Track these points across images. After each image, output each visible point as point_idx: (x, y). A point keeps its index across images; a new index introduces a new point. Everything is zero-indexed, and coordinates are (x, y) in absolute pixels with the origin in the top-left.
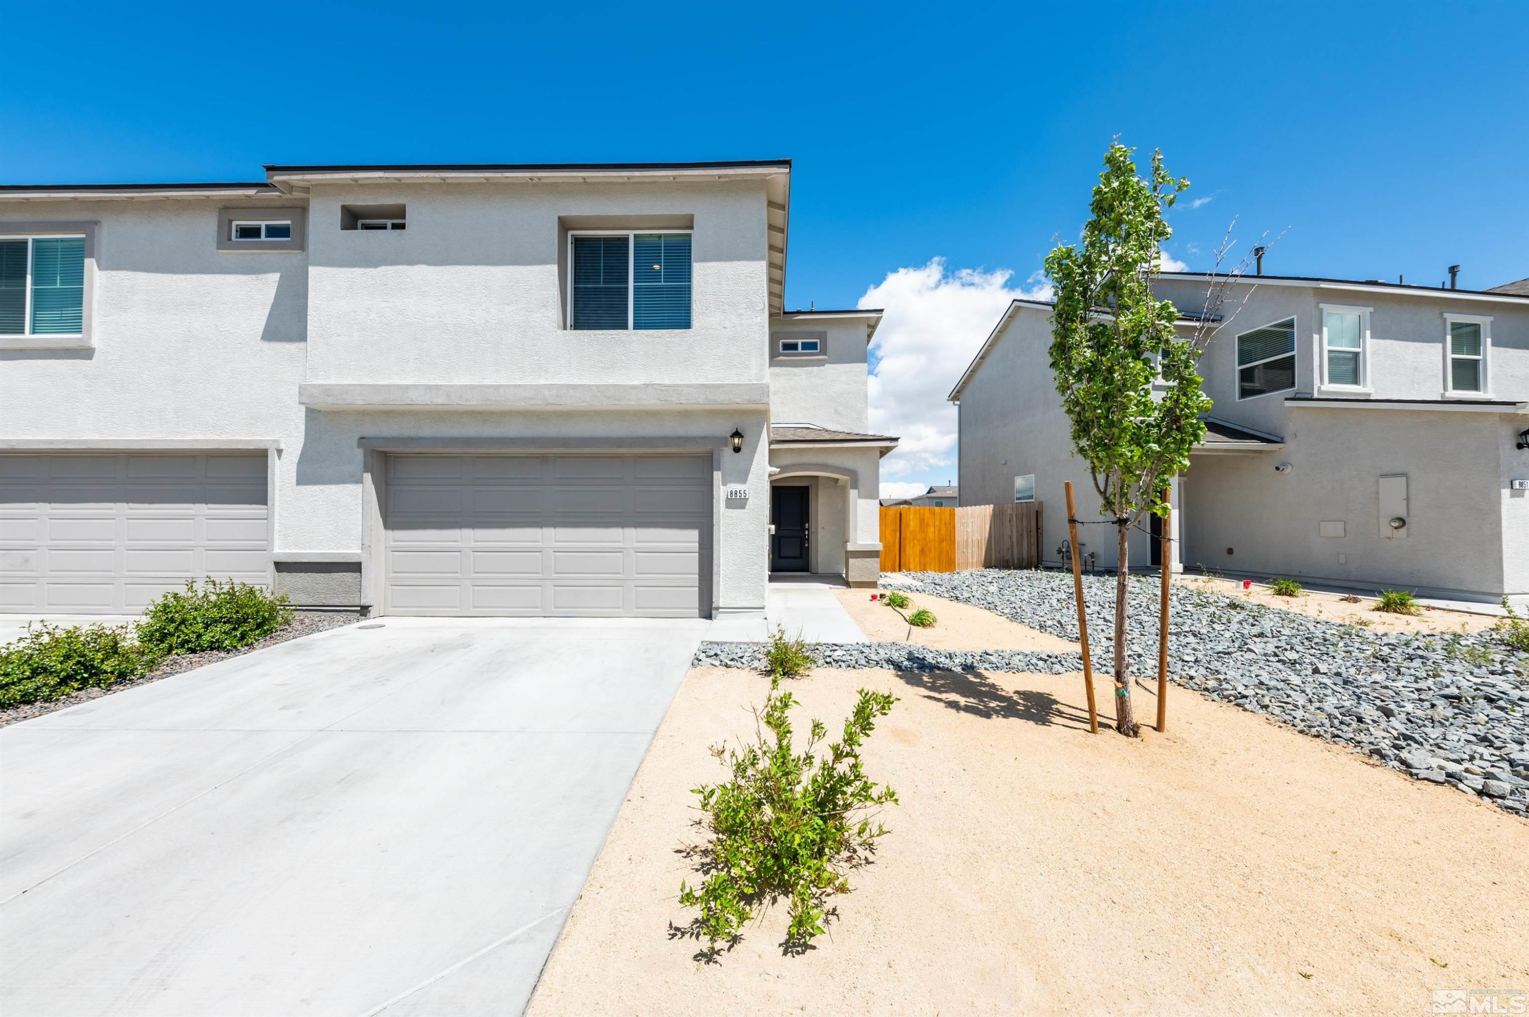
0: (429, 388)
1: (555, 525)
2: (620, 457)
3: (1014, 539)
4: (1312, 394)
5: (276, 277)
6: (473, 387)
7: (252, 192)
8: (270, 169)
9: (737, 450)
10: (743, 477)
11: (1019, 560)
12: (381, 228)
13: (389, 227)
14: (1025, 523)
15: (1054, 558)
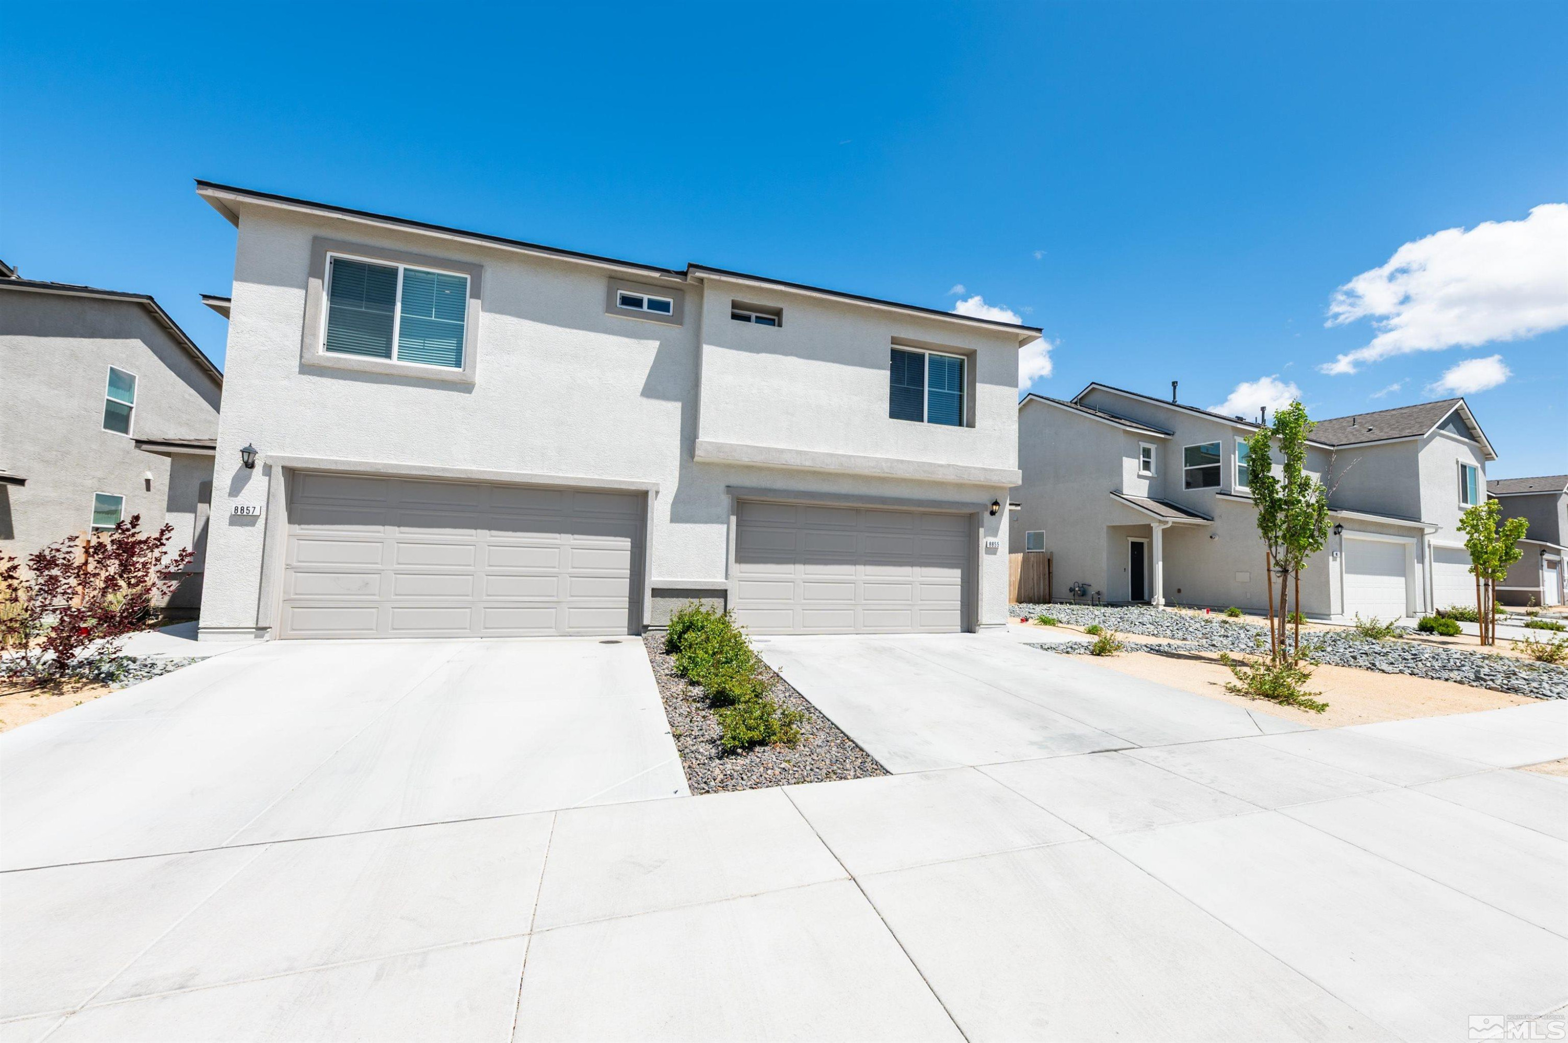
1: (865, 563)
2: (911, 513)
3: (1035, 582)
4: (1231, 492)
5: (657, 343)
7: (656, 275)
8: (691, 266)
9: (992, 513)
10: (995, 532)
11: (1038, 597)
12: (747, 319)
13: (753, 318)
14: (1041, 568)
15: (1064, 595)
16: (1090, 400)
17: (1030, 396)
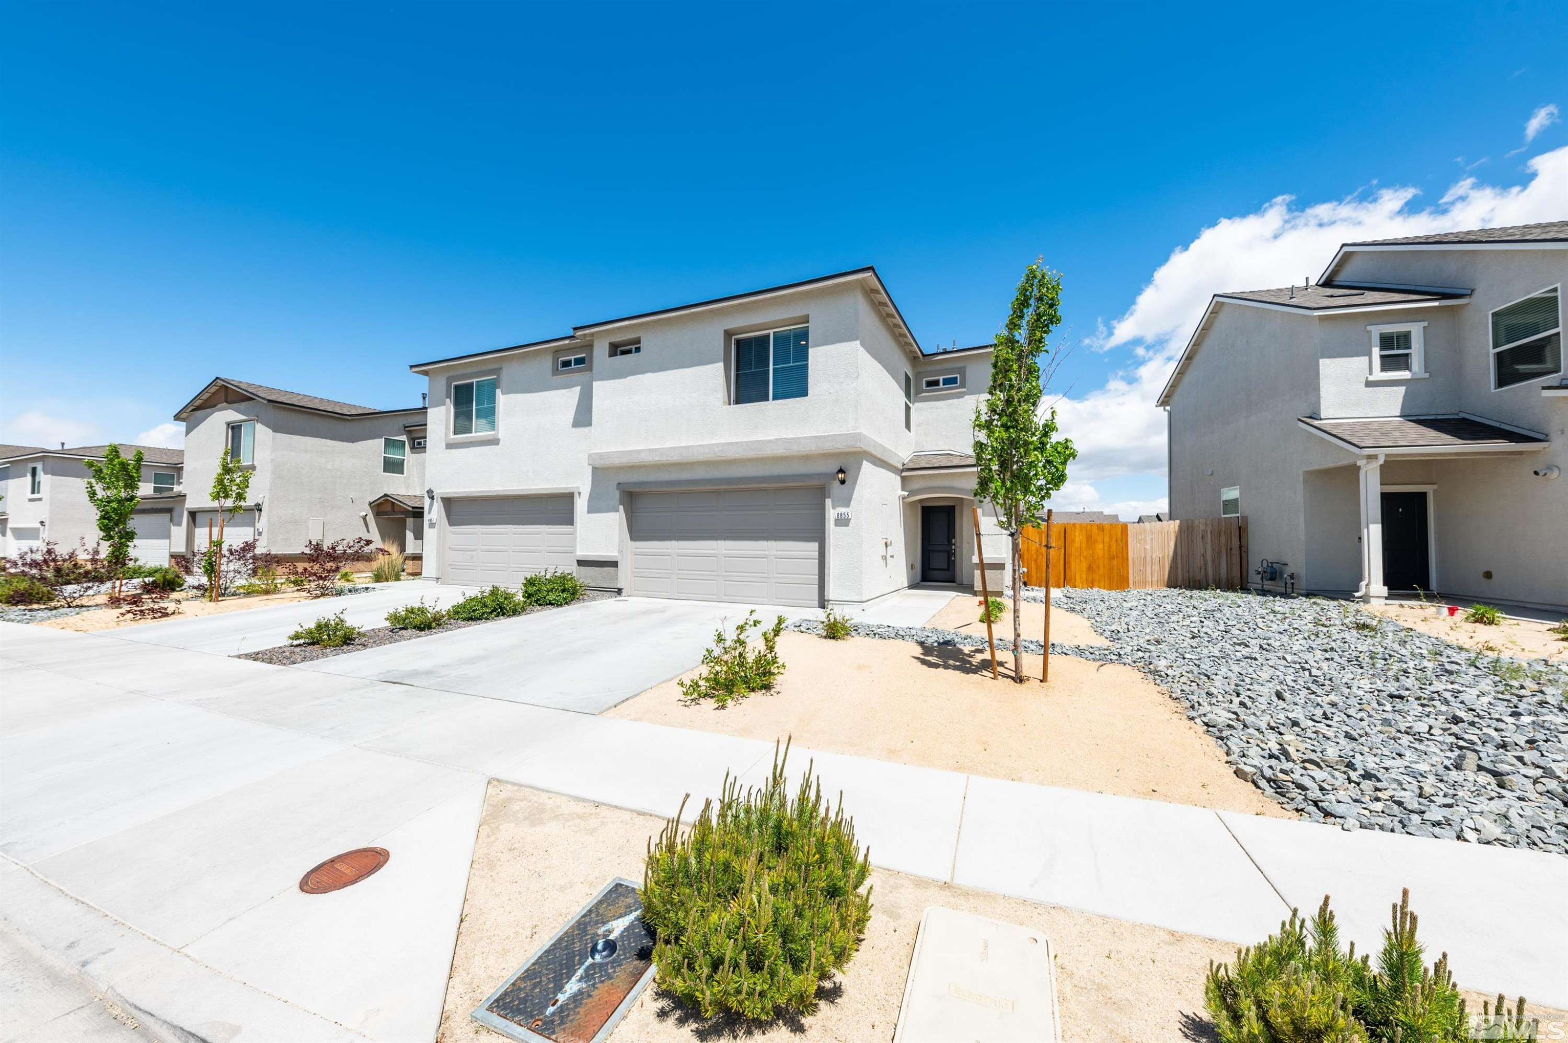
1: (723, 539)
2: (765, 490)
3: (1209, 559)
5: (579, 388)
6: (675, 448)
8: (575, 329)
9: (843, 482)
10: (847, 502)
12: (629, 352)
13: (634, 350)
15: (1255, 579)
16: (1341, 278)
17: (1217, 299)
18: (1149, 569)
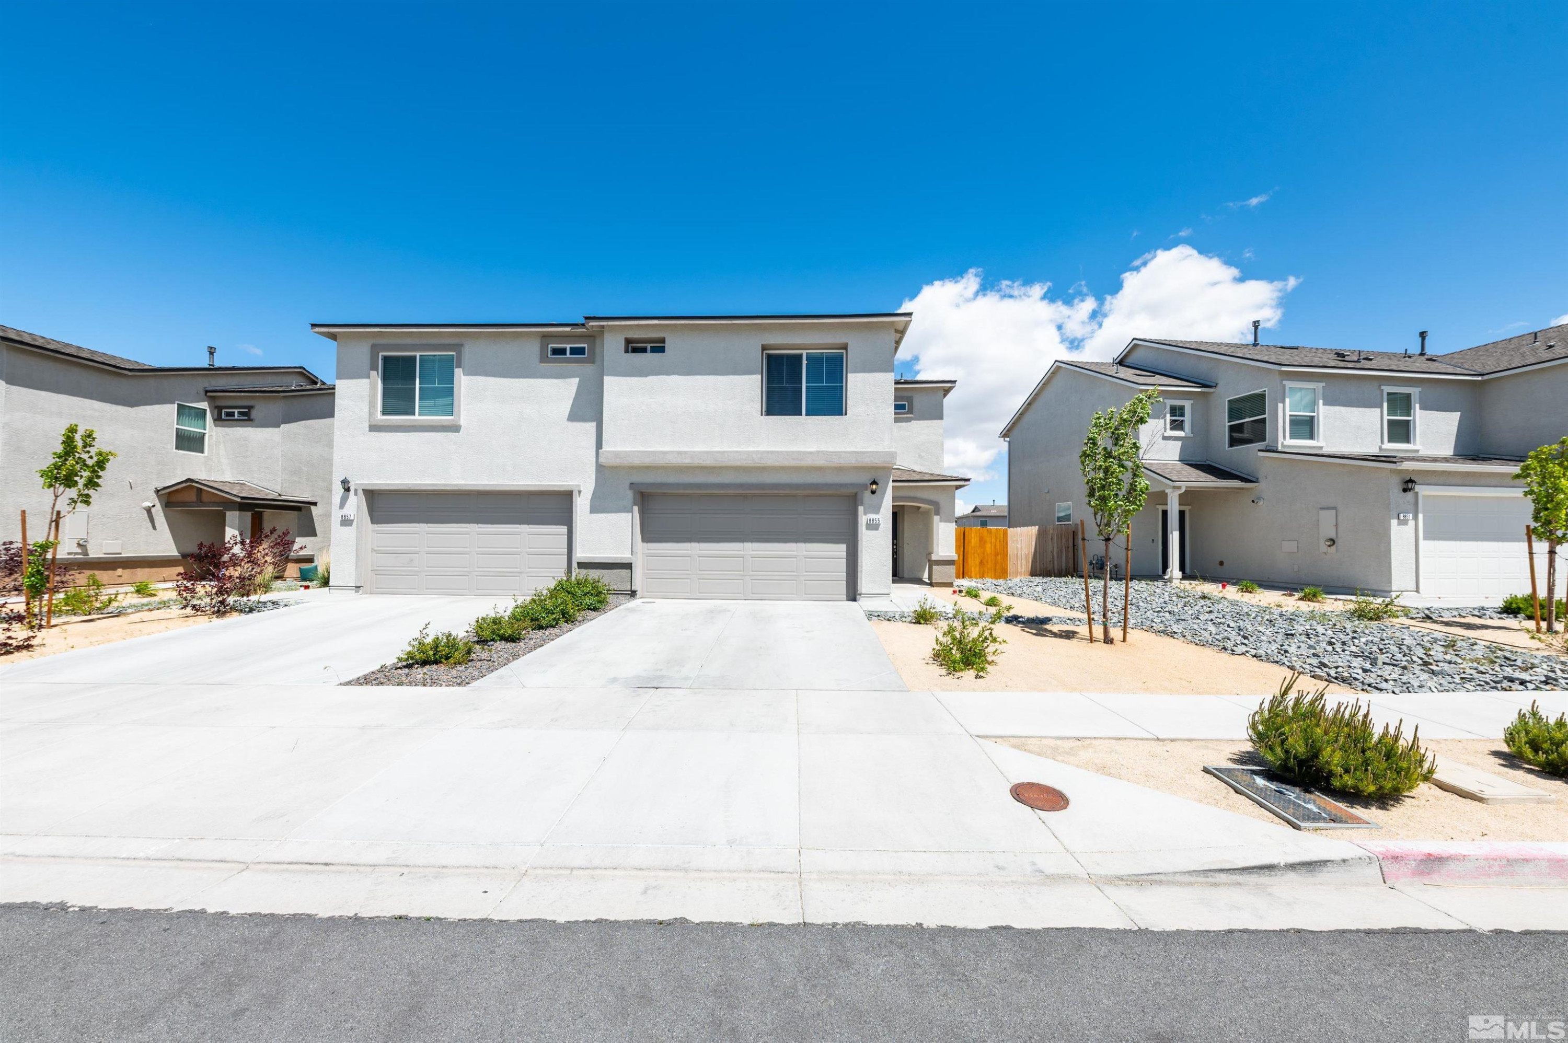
0: (680, 453)
1: (752, 541)
2: (794, 496)
3: (1055, 554)
4: (1277, 449)
5: (577, 380)
6: (707, 452)
7: (568, 329)
8: (586, 318)
9: (873, 492)
10: (877, 510)
11: (1058, 570)
12: (644, 350)
13: (649, 349)
14: (1064, 541)
15: (1085, 568)
16: (1129, 361)
17: (1057, 364)
18: (1019, 563)
